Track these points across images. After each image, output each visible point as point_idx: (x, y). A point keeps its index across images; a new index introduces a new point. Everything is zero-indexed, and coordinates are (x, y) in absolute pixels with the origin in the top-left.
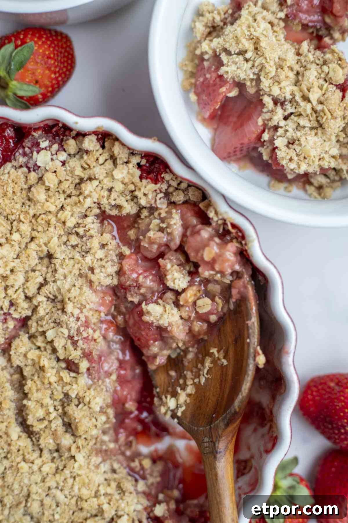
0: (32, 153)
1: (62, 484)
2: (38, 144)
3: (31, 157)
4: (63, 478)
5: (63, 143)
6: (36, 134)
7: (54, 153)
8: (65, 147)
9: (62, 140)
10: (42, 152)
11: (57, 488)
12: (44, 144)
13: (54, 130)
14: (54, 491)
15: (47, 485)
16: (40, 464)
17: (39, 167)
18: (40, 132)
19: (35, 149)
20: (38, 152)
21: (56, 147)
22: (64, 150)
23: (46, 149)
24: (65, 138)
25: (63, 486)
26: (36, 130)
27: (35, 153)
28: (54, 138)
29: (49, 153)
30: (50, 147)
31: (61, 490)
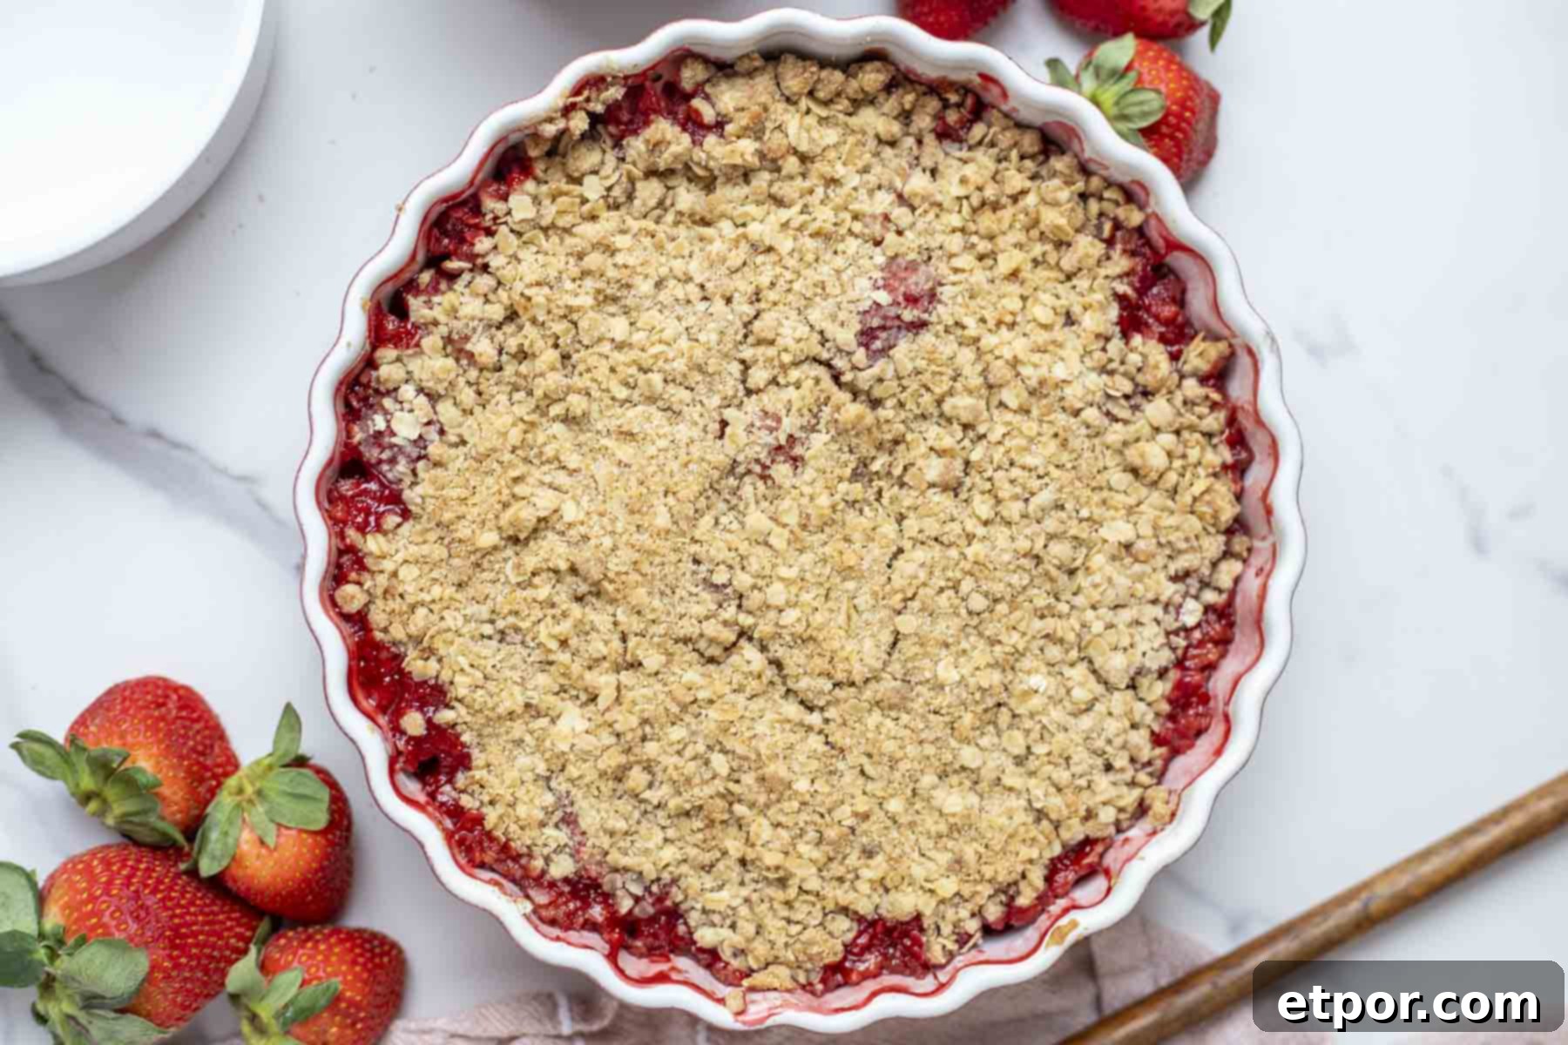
0: (392, 446)
1: (1018, 490)
2: (379, 434)
3: (400, 448)
4: (1007, 486)
5: (382, 389)
6: (358, 436)
7: (398, 406)
8: (391, 386)
9: (377, 391)
10: (395, 426)
11: (1026, 500)
12: (379, 423)
13: (355, 403)
14: (1032, 507)
15: (1016, 517)
16: (974, 520)
17: (421, 437)
18: (356, 428)
19: (387, 440)
20: (393, 434)
21: (388, 403)
22: (396, 389)
23: (388, 421)
24: (373, 384)
25: (1024, 488)
26: (349, 435)
27: (394, 440)
28: (371, 406)
29: (398, 414)
30: (386, 412)
31: (1033, 494)
